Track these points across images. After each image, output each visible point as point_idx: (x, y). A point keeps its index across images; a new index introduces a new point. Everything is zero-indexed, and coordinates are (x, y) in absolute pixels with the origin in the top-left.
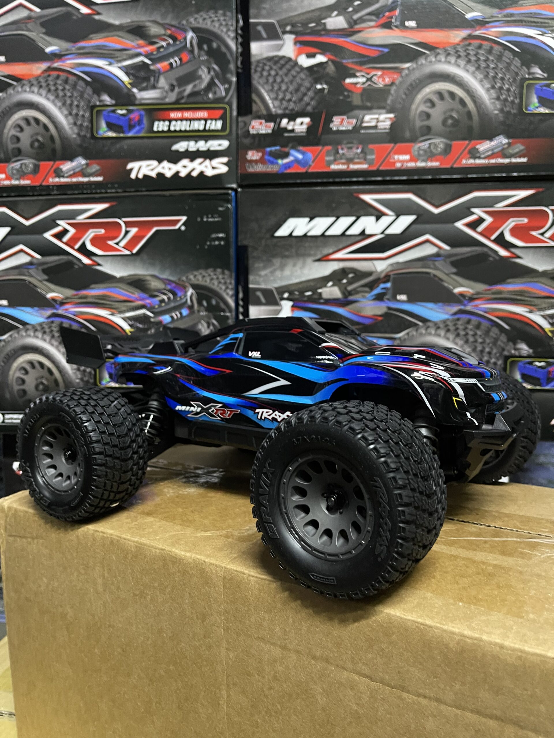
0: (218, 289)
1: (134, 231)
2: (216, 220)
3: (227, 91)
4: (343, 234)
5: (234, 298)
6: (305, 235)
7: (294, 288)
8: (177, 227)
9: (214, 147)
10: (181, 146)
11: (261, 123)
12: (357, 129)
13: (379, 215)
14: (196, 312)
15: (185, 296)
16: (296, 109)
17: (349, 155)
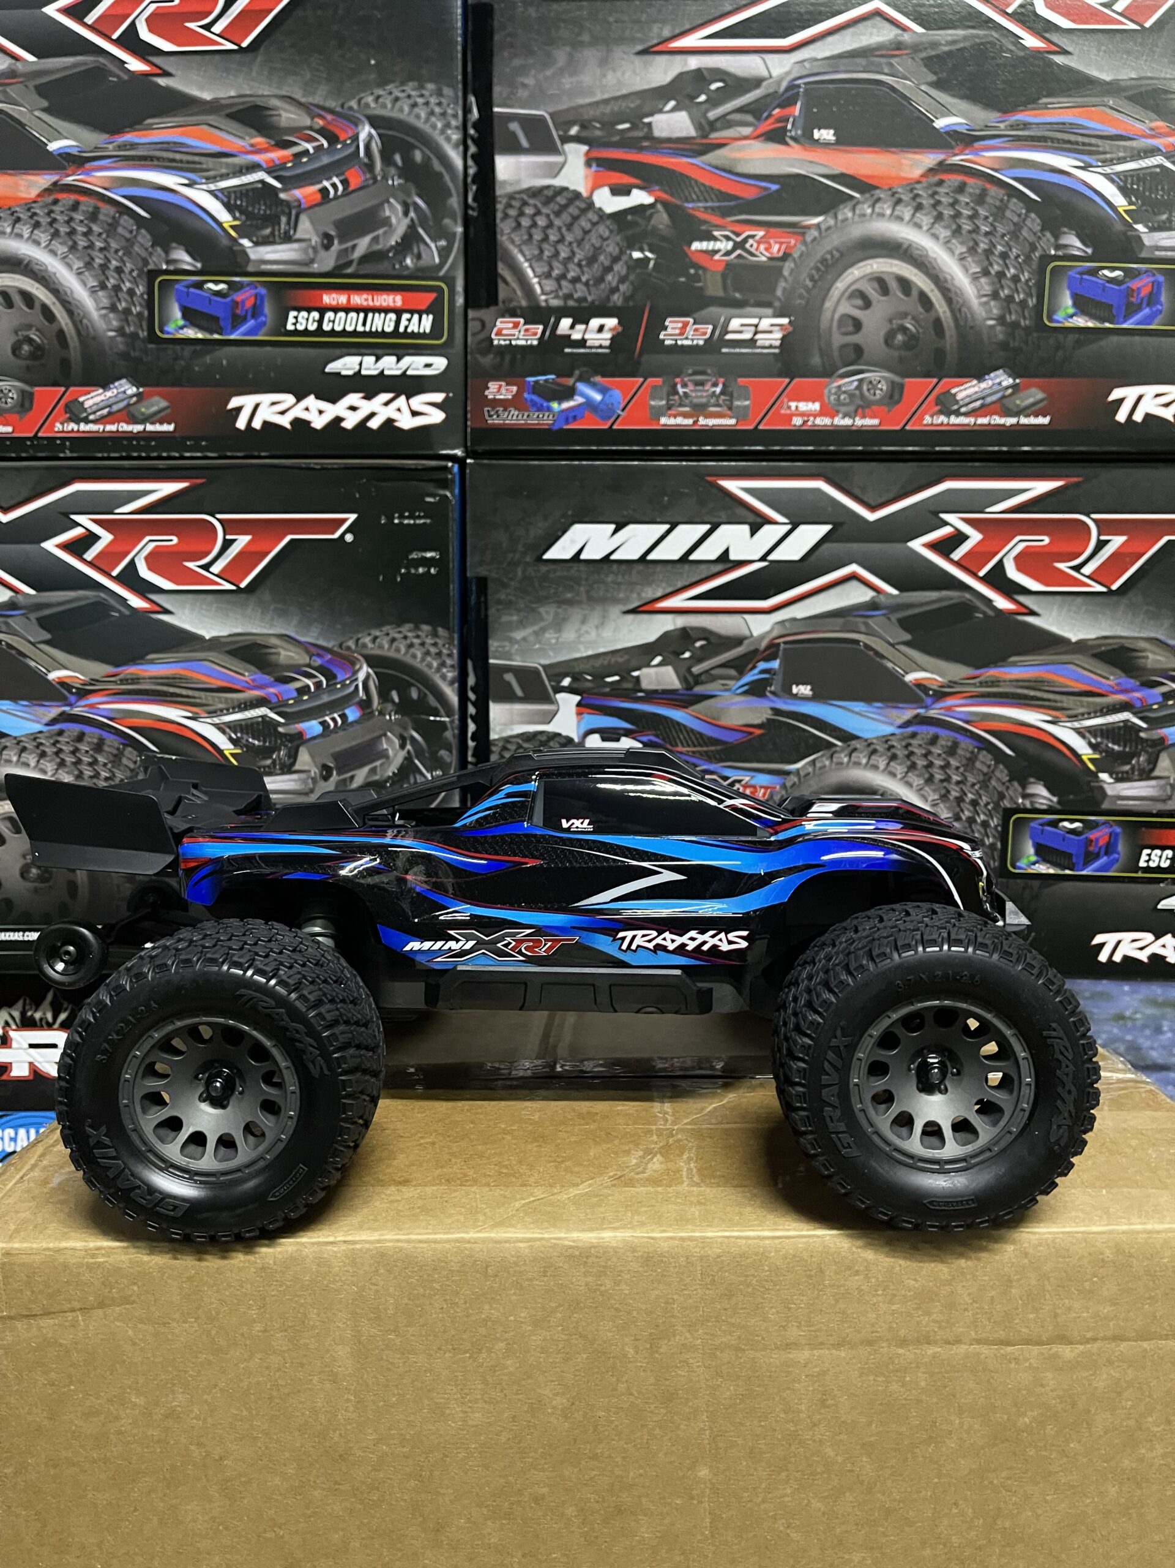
0: (422, 667)
1: (243, 541)
2: (420, 521)
3: (444, 253)
4: (684, 559)
5: (457, 685)
6: (606, 559)
7: (583, 667)
8: (336, 535)
9: (418, 369)
10: (347, 365)
11: (516, 325)
12: (713, 345)
13: (757, 523)
14: (376, 713)
15: (354, 680)
16: (590, 299)
17: (697, 397)
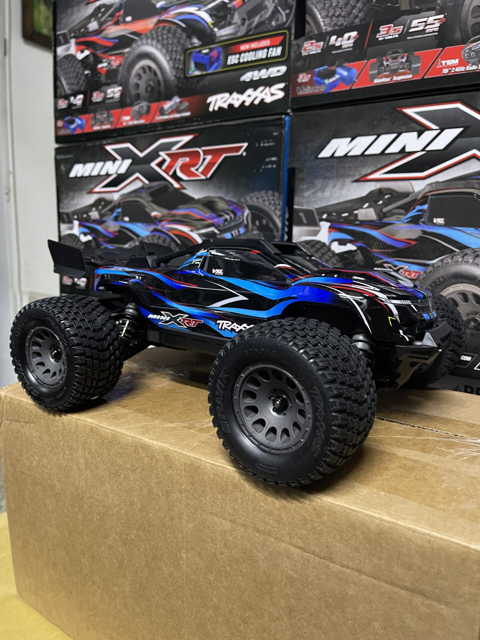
0: (268, 210)
1: (209, 158)
2: (271, 144)
3: (288, 16)
4: (383, 153)
5: (281, 218)
6: (346, 156)
7: (332, 209)
8: (240, 153)
9: (274, 74)
10: (247, 77)
11: (312, 44)
13: (421, 130)
14: (250, 230)
15: (243, 216)
17: (393, 66)
